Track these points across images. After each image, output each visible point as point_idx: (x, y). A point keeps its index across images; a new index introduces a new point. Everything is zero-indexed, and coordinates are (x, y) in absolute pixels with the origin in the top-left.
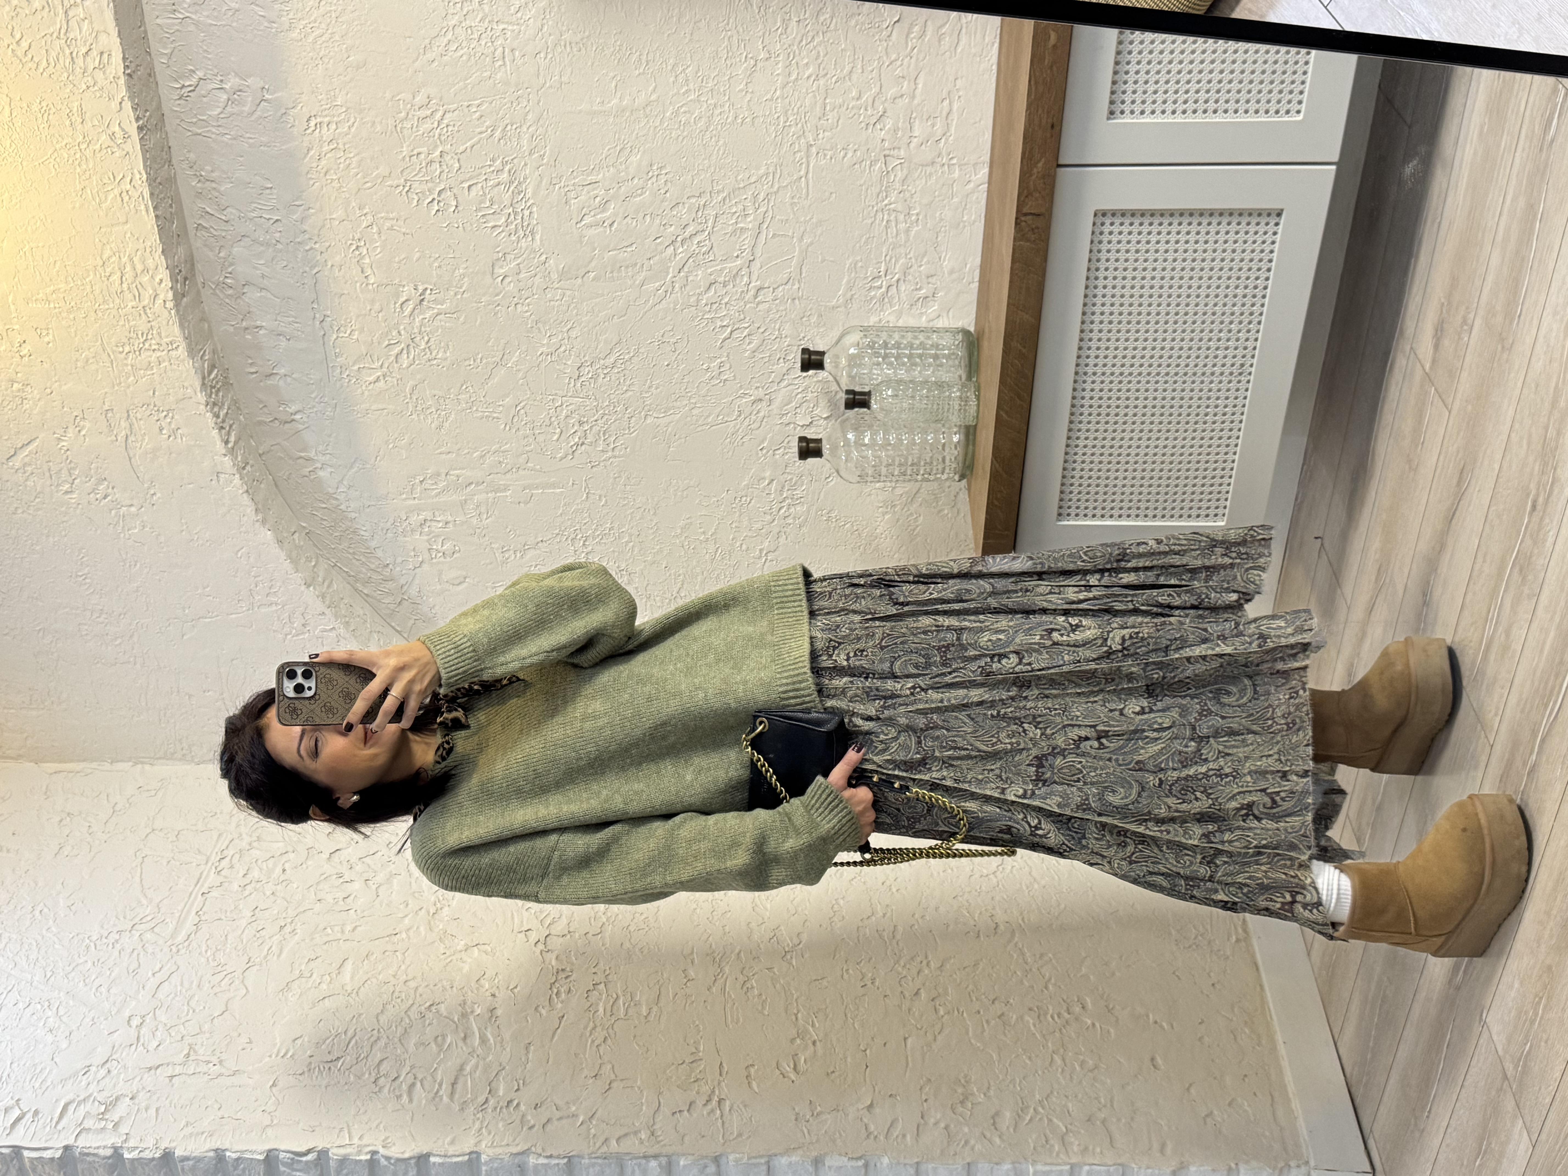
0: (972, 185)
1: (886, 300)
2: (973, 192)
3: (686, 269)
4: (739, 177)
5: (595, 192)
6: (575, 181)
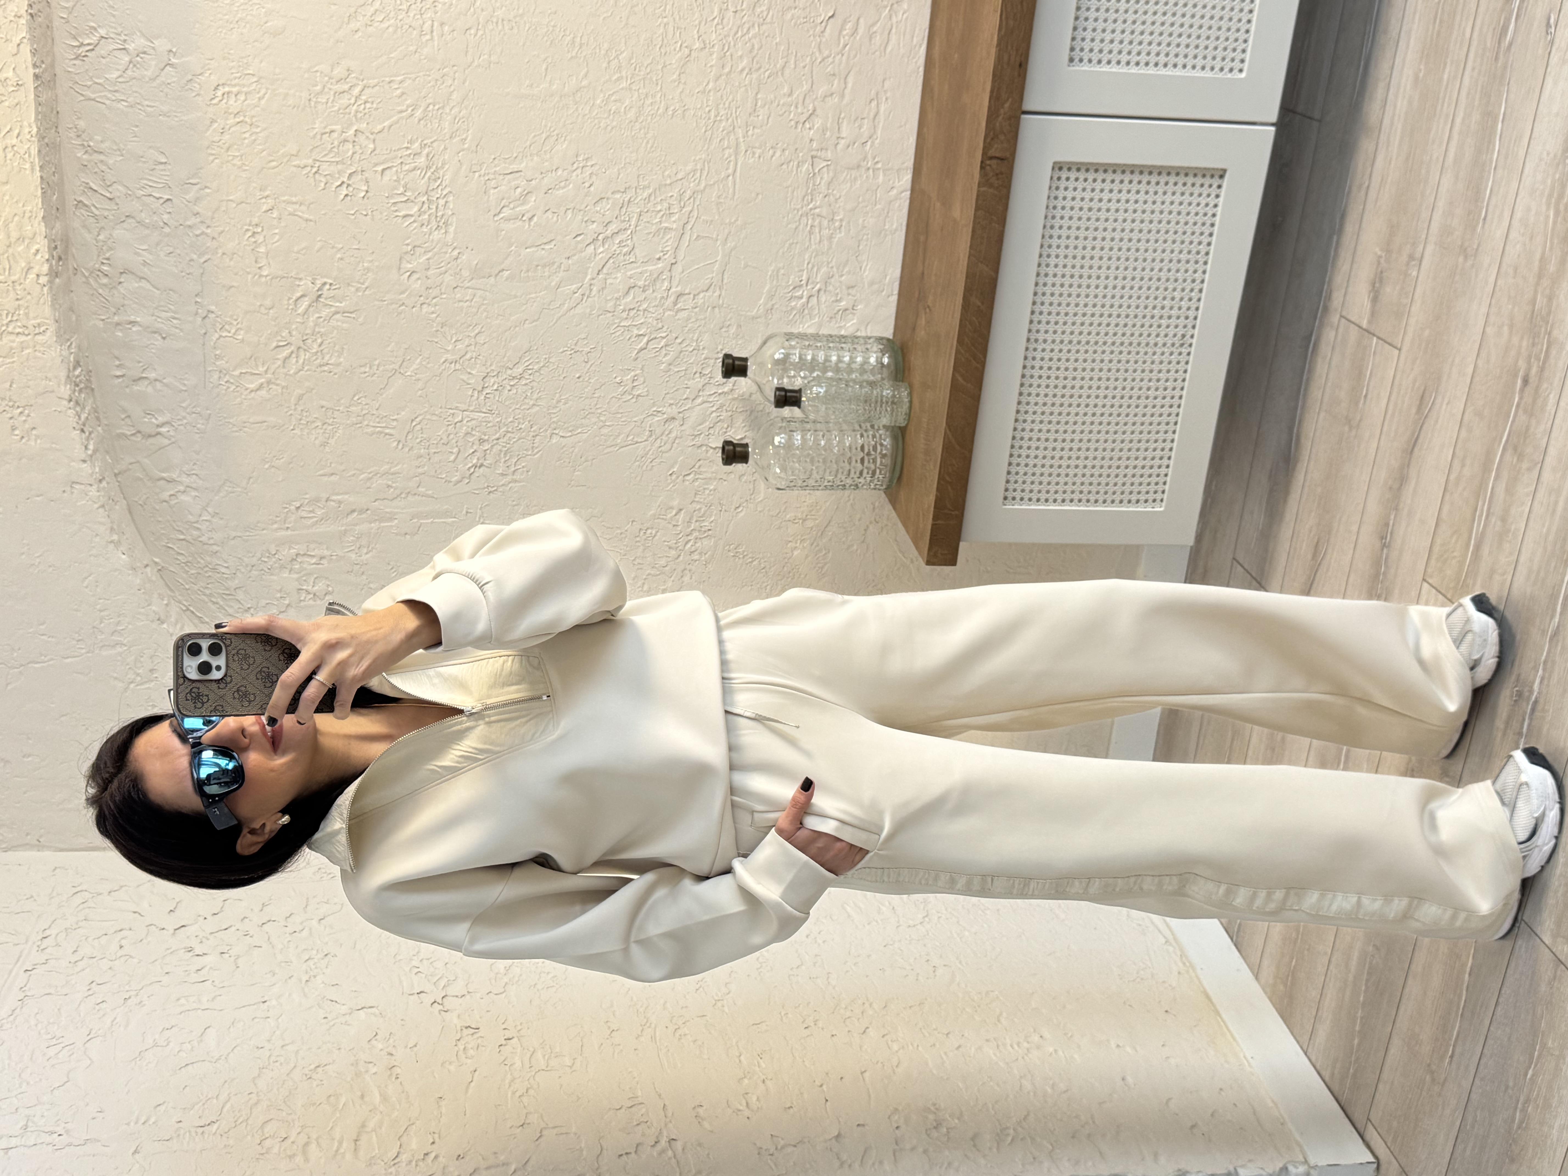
0: (895, 192)
1: (806, 311)
2: (896, 197)
3: (605, 271)
4: (667, 173)
5: (516, 182)
6: (498, 169)
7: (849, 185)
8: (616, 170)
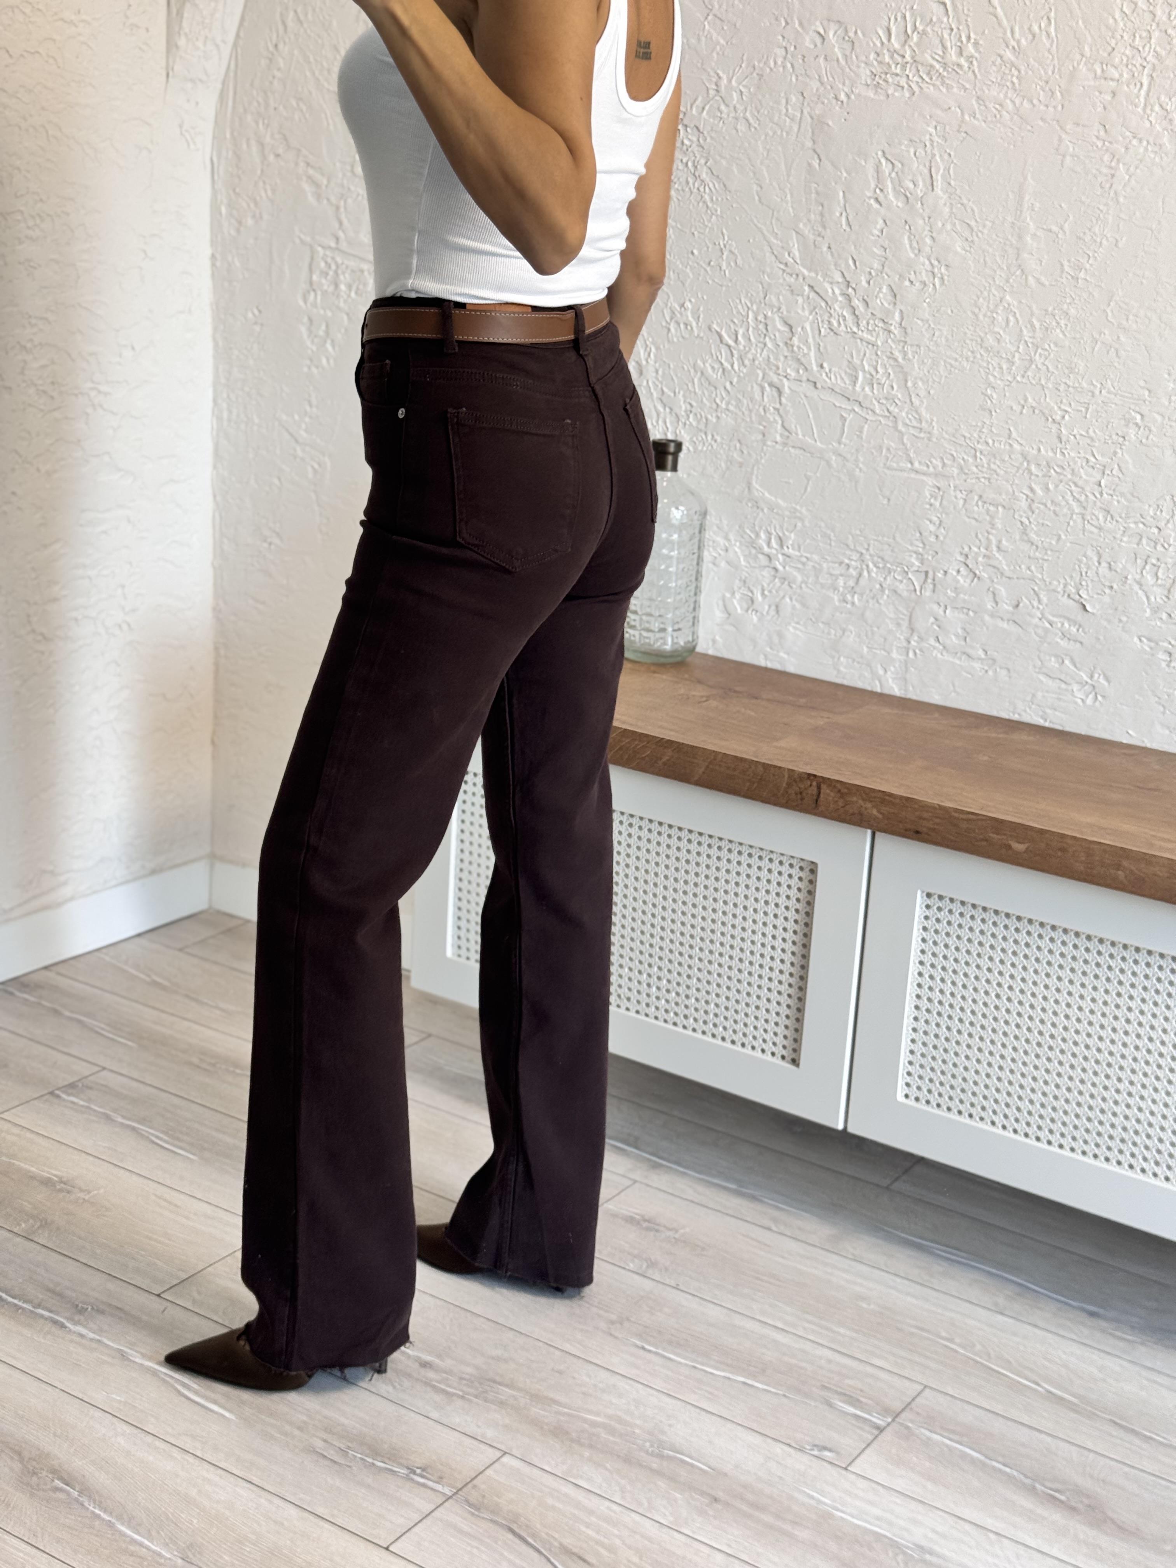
0: (881, 672)
1: (754, 551)
2: (874, 674)
3: (812, 295)
4: (920, 383)
5: (921, 184)
6: (938, 158)
7: (892, 615)
8: (927, 316)
